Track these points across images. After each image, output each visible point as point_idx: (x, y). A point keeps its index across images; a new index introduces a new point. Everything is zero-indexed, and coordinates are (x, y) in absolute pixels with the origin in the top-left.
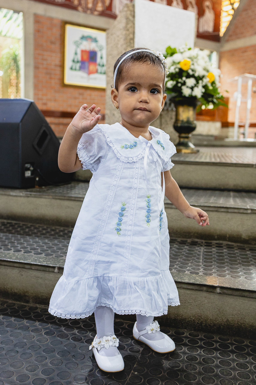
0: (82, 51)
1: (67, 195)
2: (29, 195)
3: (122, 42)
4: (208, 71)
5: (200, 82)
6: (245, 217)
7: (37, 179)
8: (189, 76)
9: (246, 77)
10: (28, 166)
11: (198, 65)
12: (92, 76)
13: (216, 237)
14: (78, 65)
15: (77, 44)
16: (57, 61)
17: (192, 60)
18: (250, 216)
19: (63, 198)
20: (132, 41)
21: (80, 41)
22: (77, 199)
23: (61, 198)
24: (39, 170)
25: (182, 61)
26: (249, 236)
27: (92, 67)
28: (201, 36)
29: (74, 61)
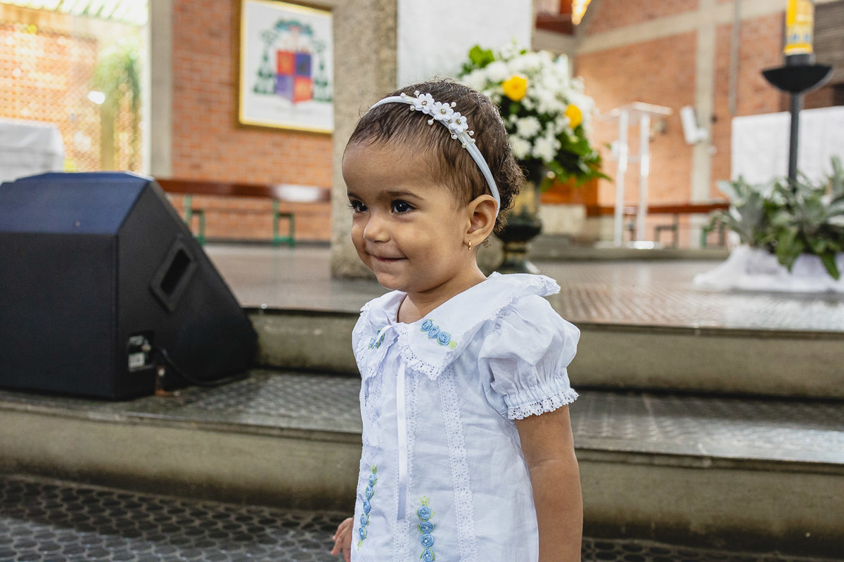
0: (281, 54)
1: (237, 421)
2: (137, 420)
3: (369, 34)
4: (566, 102)
5: (550, 125)
6: (694, 477)
7: (161, 372)
8: (523, 113)
9: (636, 110)
10: (136, 340)
11: (544, 88)
12: (302, 106)
13: (623, 529)
14: (270, 84)
15: (268, 38)
16: (225, 74)
17: (530, 77)
18: (708, 474)
19: (225, 427)
20: (391, 35)
21: (274, 32)
22: (261, 431)
23: (220, 427)
24: (165, 352)
25: (508, 79)
26: (708, 527)
27: (301, 87)
28: (544, 24)
29: (260, 74)
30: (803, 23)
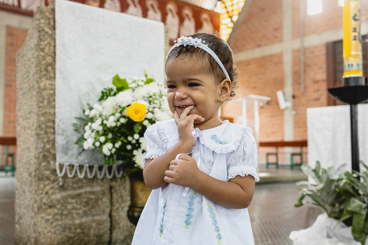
9: (250, 98)
30: (356, 56)
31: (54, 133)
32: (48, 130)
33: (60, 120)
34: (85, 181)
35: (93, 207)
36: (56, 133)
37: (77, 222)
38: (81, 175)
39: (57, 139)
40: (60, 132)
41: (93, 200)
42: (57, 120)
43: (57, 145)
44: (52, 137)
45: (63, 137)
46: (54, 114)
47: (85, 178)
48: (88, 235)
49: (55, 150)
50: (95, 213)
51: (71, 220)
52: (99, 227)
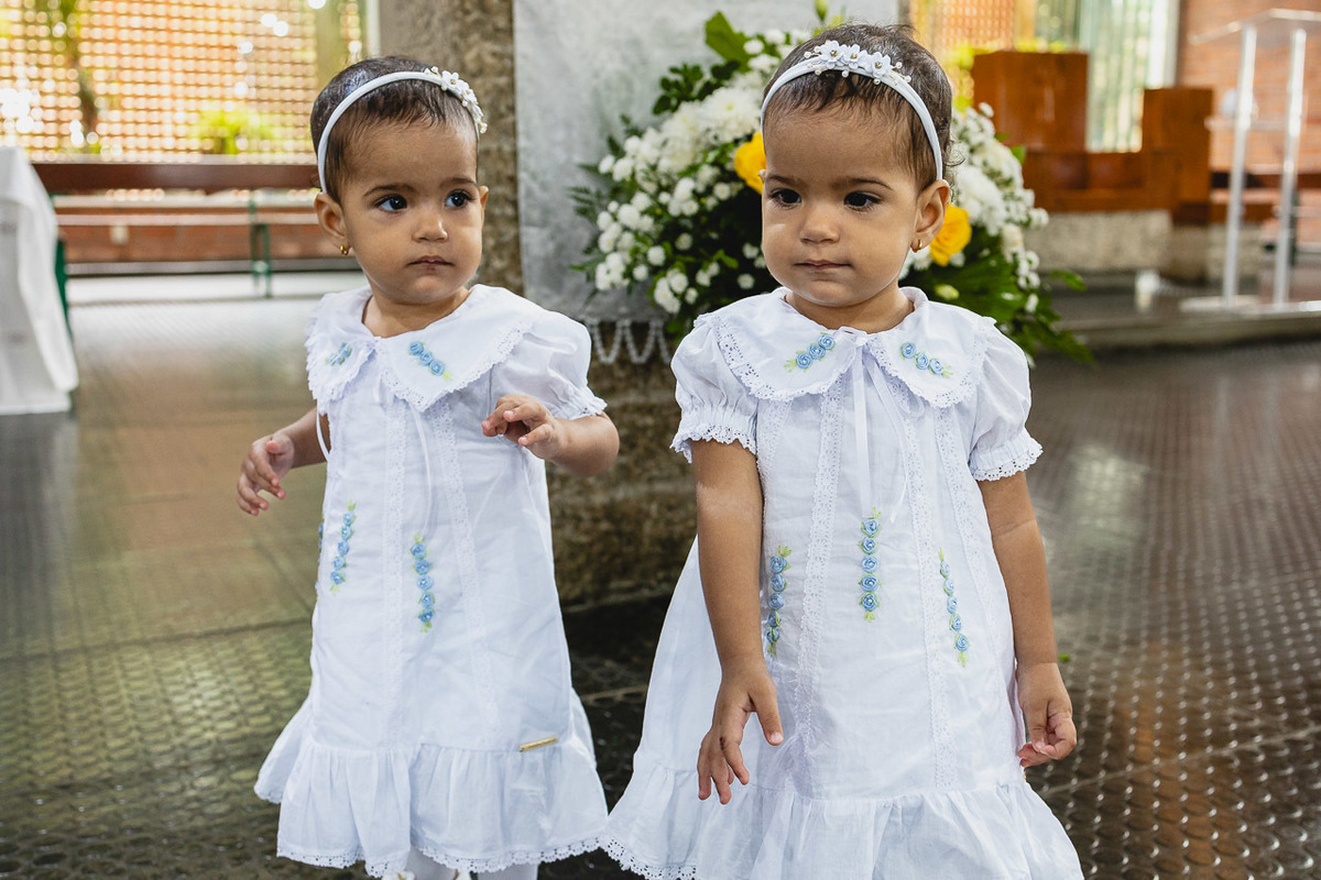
31: (515, 220)
32: (497, 211)
33: (534, 176)
34: (620, 373)
35: (650, 454)
36: (523, 219)
37: (599, 499)
38: (608, 354)
39: (524, 240)
40: (535, 215)
41: (650, 433)
42: (523, 176)
43: (525, 260)
44: (510, 232)
45: (545, 233)
46: (515, 154)
47: (623, 361)
48: (633, 539)
49: (519, 274)
50: (655, 473)
51: (579, 493)
52: (669, 515)
